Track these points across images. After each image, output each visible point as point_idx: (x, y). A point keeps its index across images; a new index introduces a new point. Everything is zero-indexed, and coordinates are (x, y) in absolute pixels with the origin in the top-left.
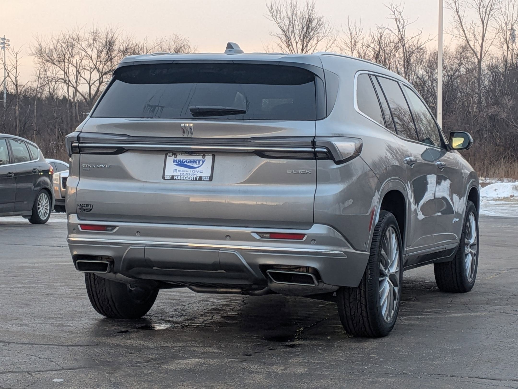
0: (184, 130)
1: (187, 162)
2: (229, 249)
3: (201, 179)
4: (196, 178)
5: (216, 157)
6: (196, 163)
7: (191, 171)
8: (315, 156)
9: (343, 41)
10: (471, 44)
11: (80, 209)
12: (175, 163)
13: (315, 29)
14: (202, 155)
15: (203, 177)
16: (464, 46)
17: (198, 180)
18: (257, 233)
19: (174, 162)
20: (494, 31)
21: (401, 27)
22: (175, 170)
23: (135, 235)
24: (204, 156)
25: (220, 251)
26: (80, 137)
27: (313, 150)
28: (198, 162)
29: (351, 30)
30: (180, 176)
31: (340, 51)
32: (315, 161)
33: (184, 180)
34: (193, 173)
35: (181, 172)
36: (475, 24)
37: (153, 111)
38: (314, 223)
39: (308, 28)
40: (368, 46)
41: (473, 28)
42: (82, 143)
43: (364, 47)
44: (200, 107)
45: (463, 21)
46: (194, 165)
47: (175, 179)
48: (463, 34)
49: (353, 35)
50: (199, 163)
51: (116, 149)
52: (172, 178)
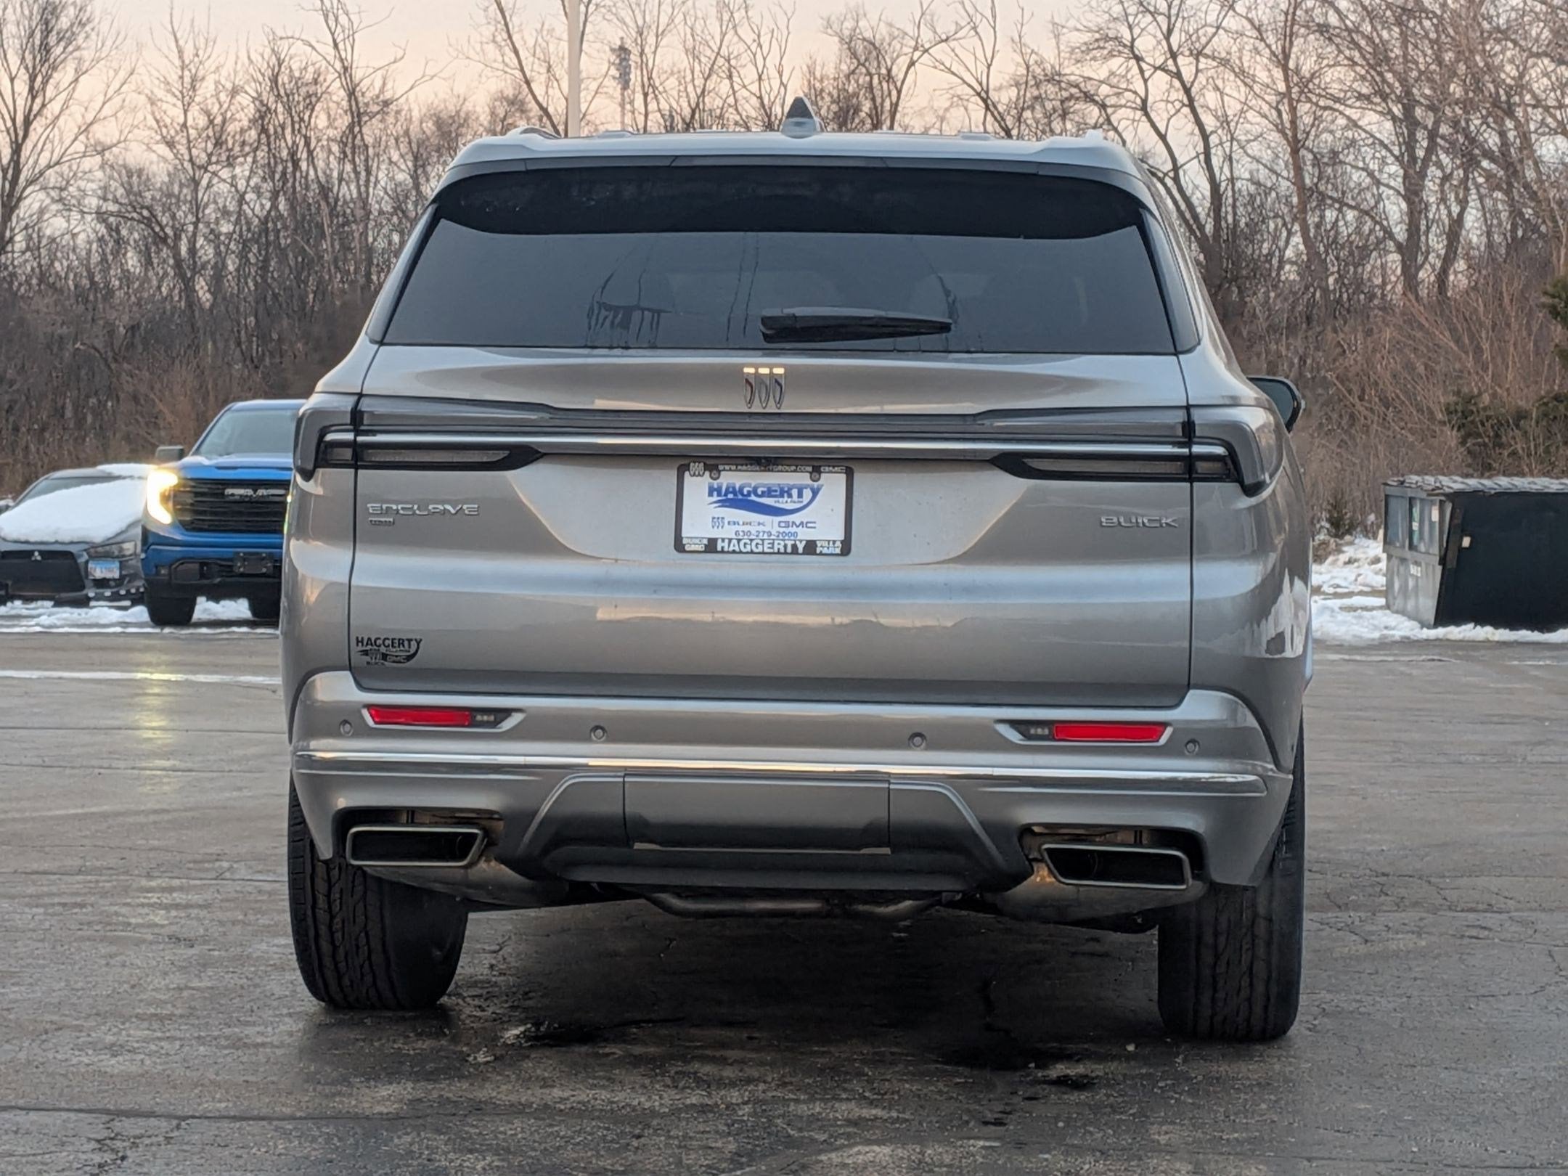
0: (753, 385)
1: (757, 495)
2: (927, 779)
3: (811, 547)
4: (795, 547)
5: (859, 477)
6: (790, 496)
7: (776, 525)
8: (1189, 470)
9: (156, 74)
10: (539, 90)
11: (366, 653)
12: (715, 498)
13: (67, 38)
14: (810, 469)
15: (819, 544)
16: (511, 96)
17: (804, 553)
18: (1014, 724)
19: (710, 494)
20: (602, 55)
21: (341, 37)
22: (717, 521)
23: (587, 739)
24: (816, 471)
25: (892, 787)
26: (362, 413)
27: (1186, 451)
28: (795, 492)
29: (181, 42)
30: (739, 541)
31: (149, 106)
32: (1188, 485)
33: (752, 552)
34: (782, 530)
35: (740, 528)
36: (551, 31)
37: (625, 325)
38: (1189, 686)
39: (47, 32)
40: (234, 92)
41: (544, 44)
42: (367, 433)
43: (223, 96)
44: (799, 311)
45: (514, 23)
46: (784, 503)
47: (719, 549)
48: (516, 61)
49: (188, 55)
50: (800, 495)
51: (507, 453)
52: (711, 546)
